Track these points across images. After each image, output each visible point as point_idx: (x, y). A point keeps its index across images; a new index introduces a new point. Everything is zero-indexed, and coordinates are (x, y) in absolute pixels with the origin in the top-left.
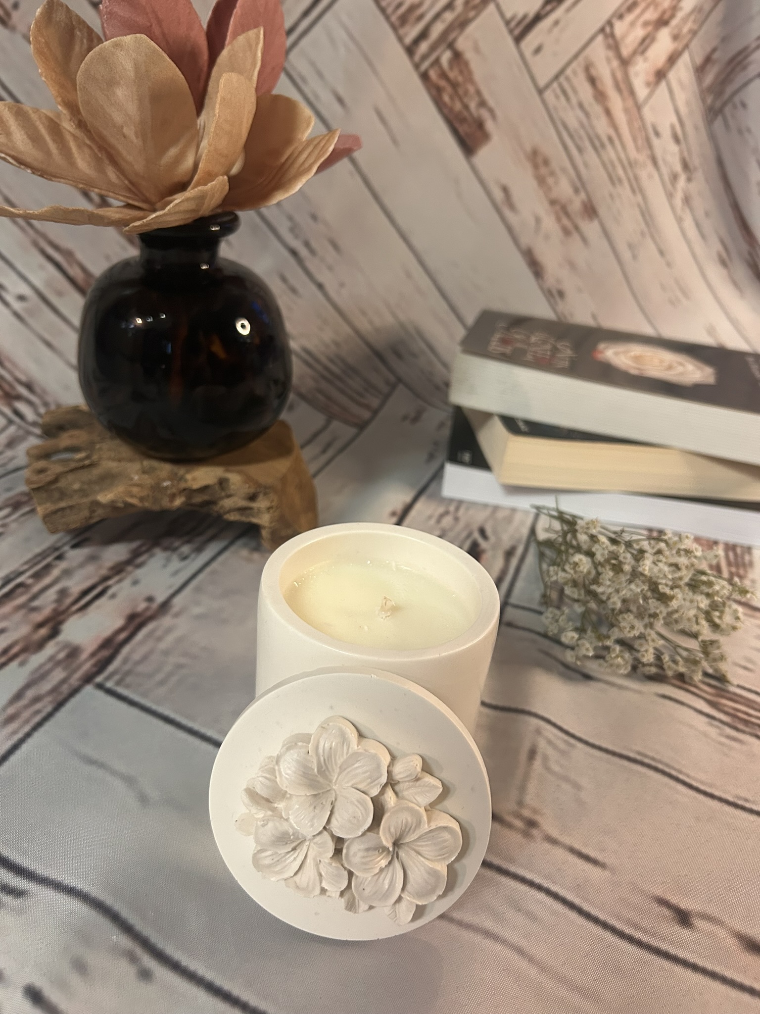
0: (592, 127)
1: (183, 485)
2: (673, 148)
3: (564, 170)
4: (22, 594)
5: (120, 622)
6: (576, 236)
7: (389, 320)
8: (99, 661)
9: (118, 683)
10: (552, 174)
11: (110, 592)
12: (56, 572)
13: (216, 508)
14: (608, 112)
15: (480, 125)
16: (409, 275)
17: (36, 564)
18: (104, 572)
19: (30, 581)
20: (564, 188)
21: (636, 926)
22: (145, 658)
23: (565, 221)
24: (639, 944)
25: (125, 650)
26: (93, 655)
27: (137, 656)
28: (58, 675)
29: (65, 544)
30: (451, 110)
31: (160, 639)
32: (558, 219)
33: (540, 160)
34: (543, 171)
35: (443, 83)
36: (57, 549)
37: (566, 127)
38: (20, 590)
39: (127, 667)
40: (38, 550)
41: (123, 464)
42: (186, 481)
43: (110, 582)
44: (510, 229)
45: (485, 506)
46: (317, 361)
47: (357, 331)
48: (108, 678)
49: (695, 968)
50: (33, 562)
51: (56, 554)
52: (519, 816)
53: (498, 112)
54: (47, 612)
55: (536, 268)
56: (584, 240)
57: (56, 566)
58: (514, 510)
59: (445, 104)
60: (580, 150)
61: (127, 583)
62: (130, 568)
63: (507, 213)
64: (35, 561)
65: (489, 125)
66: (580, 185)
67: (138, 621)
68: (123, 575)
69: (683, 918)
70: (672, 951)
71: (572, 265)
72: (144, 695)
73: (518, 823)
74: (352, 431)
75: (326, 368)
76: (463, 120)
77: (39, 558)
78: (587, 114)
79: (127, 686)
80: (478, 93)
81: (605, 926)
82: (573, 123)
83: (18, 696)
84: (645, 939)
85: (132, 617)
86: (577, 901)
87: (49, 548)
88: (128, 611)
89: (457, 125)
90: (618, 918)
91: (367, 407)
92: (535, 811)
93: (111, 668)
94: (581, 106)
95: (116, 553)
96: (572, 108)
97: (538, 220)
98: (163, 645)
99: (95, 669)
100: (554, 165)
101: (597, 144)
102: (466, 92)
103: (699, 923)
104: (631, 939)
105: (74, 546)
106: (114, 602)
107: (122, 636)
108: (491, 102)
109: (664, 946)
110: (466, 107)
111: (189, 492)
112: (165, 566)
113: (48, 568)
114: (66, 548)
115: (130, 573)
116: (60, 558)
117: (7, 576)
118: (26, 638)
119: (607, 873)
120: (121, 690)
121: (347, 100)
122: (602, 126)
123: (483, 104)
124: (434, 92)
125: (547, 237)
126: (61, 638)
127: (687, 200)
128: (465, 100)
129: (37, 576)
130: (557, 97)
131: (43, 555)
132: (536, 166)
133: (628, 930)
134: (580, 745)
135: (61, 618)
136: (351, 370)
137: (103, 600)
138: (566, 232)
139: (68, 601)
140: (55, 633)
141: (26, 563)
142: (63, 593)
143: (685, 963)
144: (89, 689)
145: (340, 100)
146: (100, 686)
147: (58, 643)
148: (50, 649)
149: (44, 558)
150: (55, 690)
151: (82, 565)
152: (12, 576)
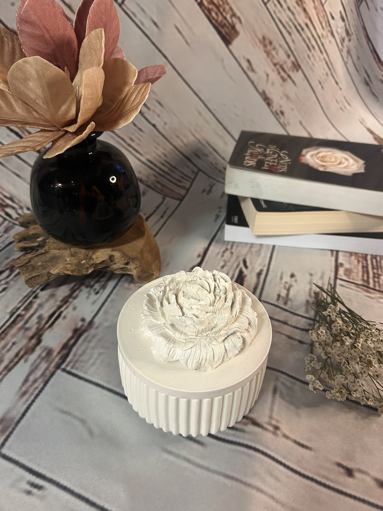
0: (296, 19)
1: (92, 262)
2: (341, 24)
3: (280, 46)
4: (21, 321)
5: (70, 334)
6: (289, 80)
7: (192, 138)
8: (62, 357)
9: (72, 367)
10: (274, 49)
11: (63, 315)
12: (35, 306)
13: (110, 269)
14: (305, 10)
15: (233, 27)
16: (200, 114)
17: (24, 303)
18: (58, 303)
19: (23, 313)
20: (281, 56)
21: (327, 479)
22: (84, 352)
23: (282, 73)
24: (329, 487)
25: (74, 349)
26: (59, 353)
27: (80, 352)
28: (43, 366)
29: (37, 289)
30: (217, 21)
31: (90, 341)
32: (279, 73)
33: (267, 42)
34: (269, 47)
35: (211, 6)
36: (34, 292)
37: (281, 21)
38: (19, 318)
39: (76, 358)
40: (25, 294)
41: (61, 251)
42: (93, 259)
43: (62, 309)
44: (252, 83)
45: (247, 244)
46: (155, 165)
47: (175, 147)
48: (67, 365)
49: (355, 498)
50: (23, 301)
51: (34, 295)
52: (270, 424)
53: (242, 19)
54: (33, 330)
55: (268, 101)
56: (293, 82)
57: (35, 302)
58: (261, 245)
59: (213, 18)
60: (290, 34)
61: (70, 308)
62: (71, 300)
63: (250, 74)
64: (24, 301)
65: (238, 27)
66: (290, 53)
67: (79, 332)
68: (68, 304)
69: (349, 472)
70: (344, 490)
71: (287, 97)
72: (86, 373)
73: (271, 428)
74: (177, 202)
75: (160, 169)
76: (223, 26)
77: (26, 299)
78: (293, 13)
79: (77, 369)
80: (231, 9)
81: (312, 480)
82: (285, 19)
83: (26, 380)
84: (332, 485)
85: (76, 331)
86: (298, 469)
87: (30, 292)
88: (73, 327)
89: (220, 29)
90: (319, 475)
91: (183, 188)
92: (278, 421)
93: (68, 360)
94: (289, 9)
95: (63, 291)
96: (284, 10)
97: (267, 75)
98: (92, 344)
99: (61, 361)
100: (275, 44)
101: (299, 28)
102: (224, 10)
103: (357, 475)
104: (324, 485)
105: (42, 290)
106: (66, 321)
107: (72, 342)
108: (238, 14)
109: (340, 488)
110: (225, 18)
111: (96, 265)
112: (88, 298)
113: (31, 303)
114: (38, 291)
115: (71, 302)
116: (36, 297)
117: (12, 311)
118: (26, 346)
119: (312, 453)
120: (74, 371)
121: (159, 24)
122: (301, 19)
123: (234, 15)
124: (206, 12)
125: (273, 84)
126: (42, 344)
127: (349, 52)
128: (224, 14)
129: (26, 309)
130: (275, 5)
131: (28, 296)
132: (265, 46)
133: (324, 481)
134: (298, 383)
135: (41, 332)
136: (174, 168)
137: (60, 320)
138: (284, 80)
139: (43, 322)
140: (39, 342)
141: (20, 302)
142: (40, 317)
143: (350, 496)
144: (59, 372)
145: (155, 24)
146: (64, 370)
147: (41, 347)
148: (38, 351)
149: (28, 299)
150: (43, 374)
151: (47, 301)
152: (14, 311)
